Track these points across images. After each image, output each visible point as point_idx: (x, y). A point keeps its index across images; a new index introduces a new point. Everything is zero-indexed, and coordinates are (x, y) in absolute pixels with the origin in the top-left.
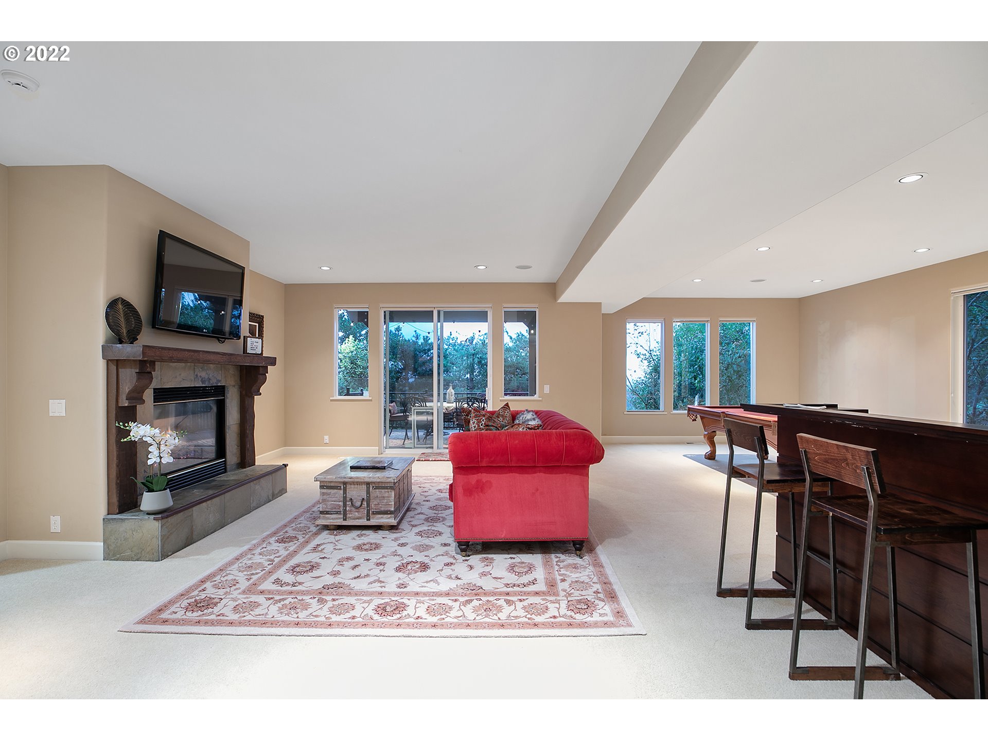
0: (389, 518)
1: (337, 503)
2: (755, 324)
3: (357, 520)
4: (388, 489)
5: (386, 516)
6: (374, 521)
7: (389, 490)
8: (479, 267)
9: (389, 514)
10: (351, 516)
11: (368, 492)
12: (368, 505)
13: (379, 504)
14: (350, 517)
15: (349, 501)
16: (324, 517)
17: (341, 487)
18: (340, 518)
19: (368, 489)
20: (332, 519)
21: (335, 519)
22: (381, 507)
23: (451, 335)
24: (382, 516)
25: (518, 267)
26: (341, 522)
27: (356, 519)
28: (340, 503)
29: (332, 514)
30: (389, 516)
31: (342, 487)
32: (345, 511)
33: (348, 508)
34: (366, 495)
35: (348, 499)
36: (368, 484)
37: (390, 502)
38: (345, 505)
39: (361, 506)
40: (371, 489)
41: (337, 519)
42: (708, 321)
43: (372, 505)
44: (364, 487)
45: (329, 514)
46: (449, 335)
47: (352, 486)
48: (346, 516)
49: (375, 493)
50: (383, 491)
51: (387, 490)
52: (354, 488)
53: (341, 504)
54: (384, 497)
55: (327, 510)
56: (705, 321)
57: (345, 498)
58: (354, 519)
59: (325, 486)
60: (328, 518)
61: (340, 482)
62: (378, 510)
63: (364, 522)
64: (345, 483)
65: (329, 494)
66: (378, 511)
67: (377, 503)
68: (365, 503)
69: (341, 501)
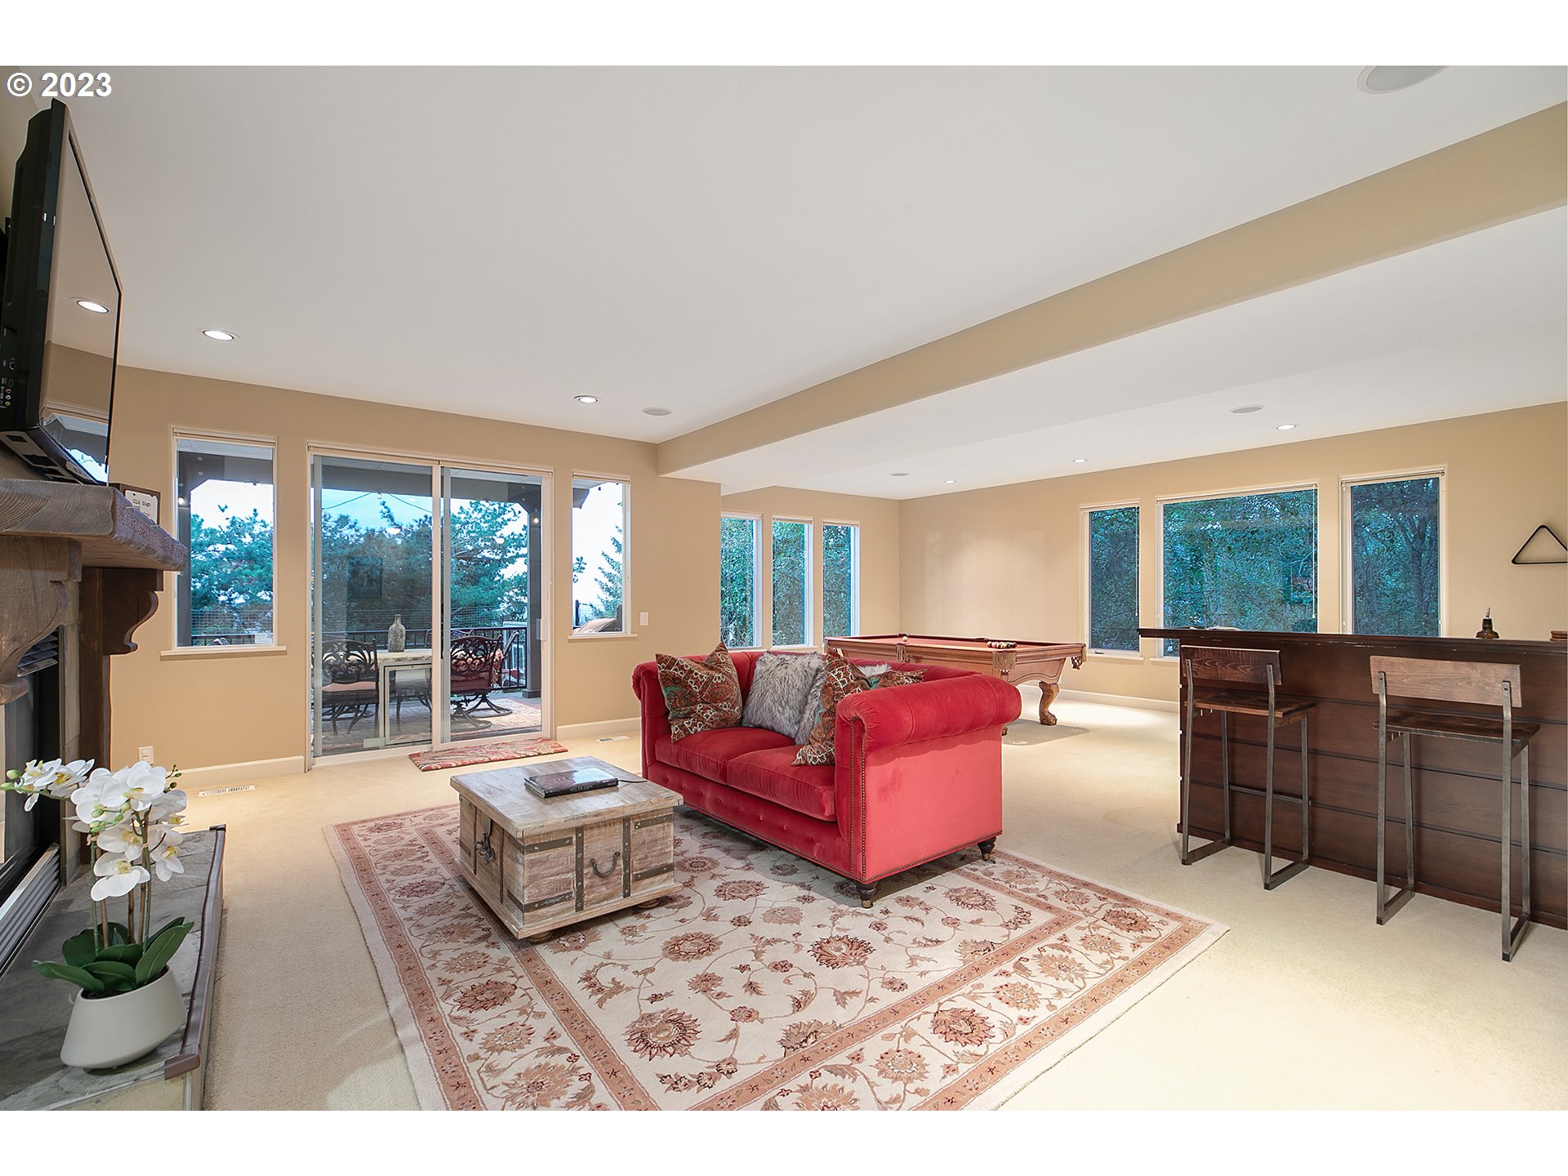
0: (665, 880)
1: (564, 877)
2: (858, 529)
3: (605, 902)
4: (663, 822)
5: (659, 877)
6: (639, 895)
7: (666, 824)
8: (583, 400)
9: (666, 872)
10: (591, 896)
11: (627, 838)
12: (627, 864)
13: (646, 857)
14: (590, 901)
15: (588, 867)
16: (533, 916)
17: (571, 838)
18: (568, 909)
19: (627, 829)
20: (553, 915)
21: (557, 914)
22: (651, 862)
23: (256, 515)
24: (652, 879)
25: (647, 412)
26: (571, 917)
27: (603, 901)
28: (570, 875)
29: (551, 904)
30: (665, 876)
31: (574, 839)
32: (580, 889)
33: (586, 882)
34: (622, 844)
35: (586, 862)
36: (626, 820)
37: (667, 848)
38: (580, 877)
39: (613, 869)
40: (632, 829)
41: (563, 912)
42: (811, 522)
43: (635, 863)
44: (619, 827)
45: (545, 906)
46: (252, 516)
47: (596, 832)
48: (582, 901)
49: (640, 835)
50: (654, 827)
51: (660, 825)
52: (599, 834)
53: (572, 876)
54: (656, 840)
55: (541, 898)
56: (806, 522)
57: (579, 862)
58: (598, 902)
59: (536, 845)
60: (545, 917)
61: (570, 830)
62: (645, 870)
63: (619, 903)
64: (580, 830)
65: (545, 862)
66: (644, 873)
67: (643, 856)
68: (621, 862)
69: (572, 871)
